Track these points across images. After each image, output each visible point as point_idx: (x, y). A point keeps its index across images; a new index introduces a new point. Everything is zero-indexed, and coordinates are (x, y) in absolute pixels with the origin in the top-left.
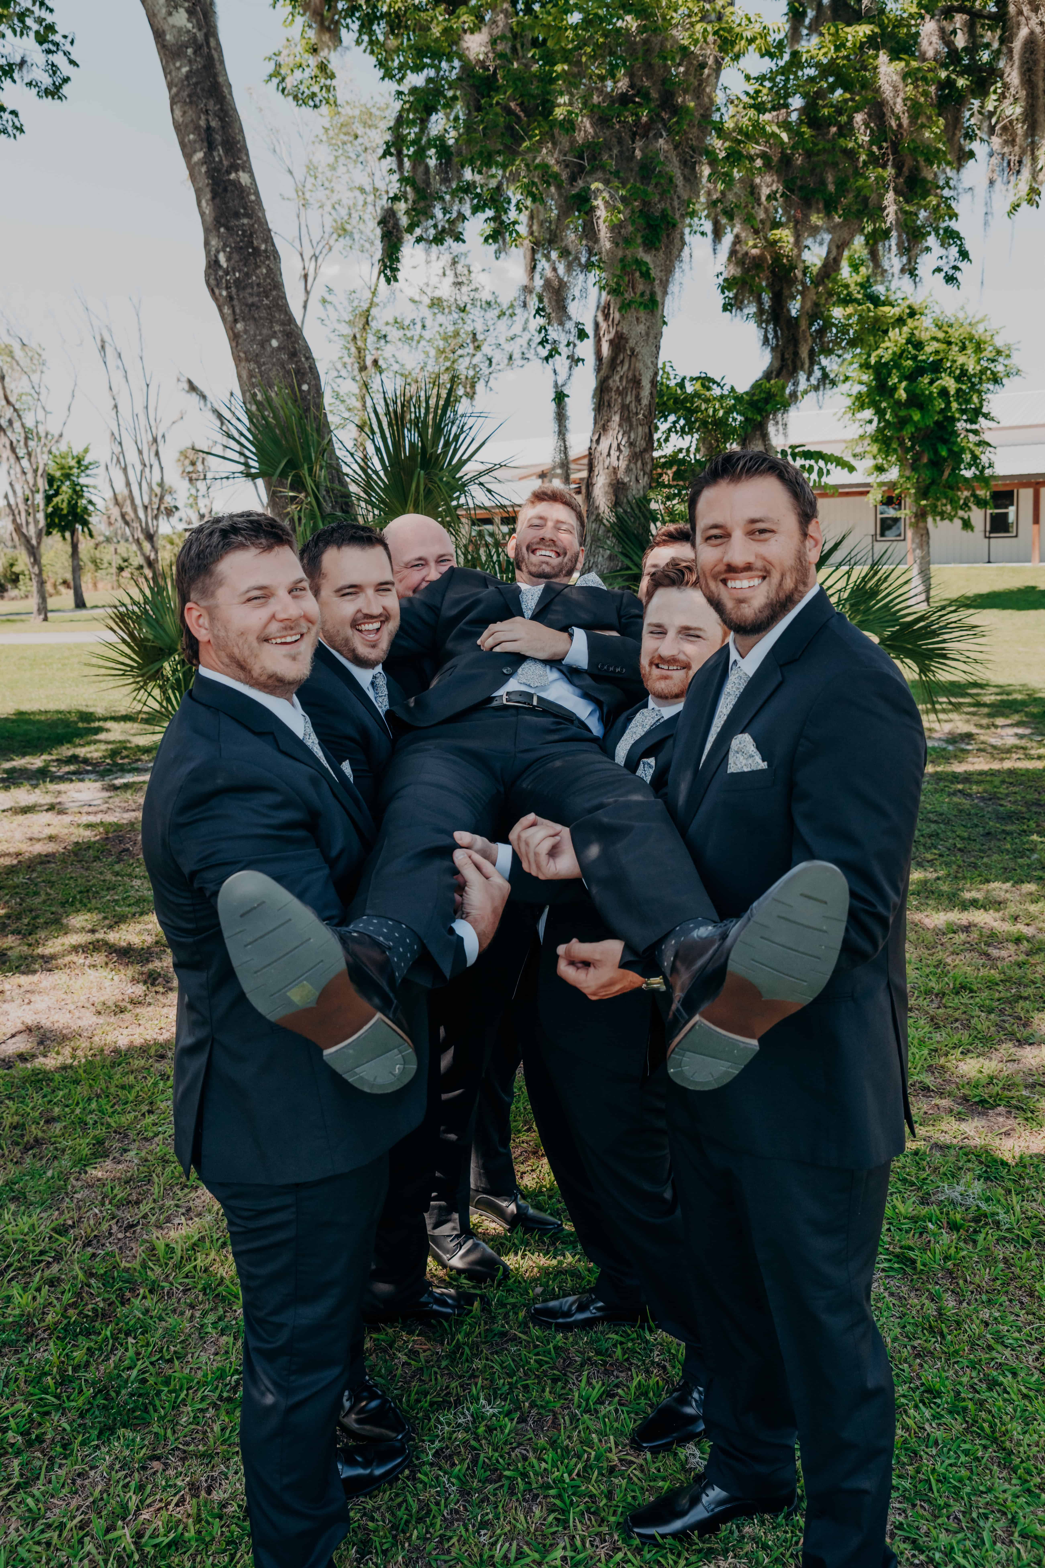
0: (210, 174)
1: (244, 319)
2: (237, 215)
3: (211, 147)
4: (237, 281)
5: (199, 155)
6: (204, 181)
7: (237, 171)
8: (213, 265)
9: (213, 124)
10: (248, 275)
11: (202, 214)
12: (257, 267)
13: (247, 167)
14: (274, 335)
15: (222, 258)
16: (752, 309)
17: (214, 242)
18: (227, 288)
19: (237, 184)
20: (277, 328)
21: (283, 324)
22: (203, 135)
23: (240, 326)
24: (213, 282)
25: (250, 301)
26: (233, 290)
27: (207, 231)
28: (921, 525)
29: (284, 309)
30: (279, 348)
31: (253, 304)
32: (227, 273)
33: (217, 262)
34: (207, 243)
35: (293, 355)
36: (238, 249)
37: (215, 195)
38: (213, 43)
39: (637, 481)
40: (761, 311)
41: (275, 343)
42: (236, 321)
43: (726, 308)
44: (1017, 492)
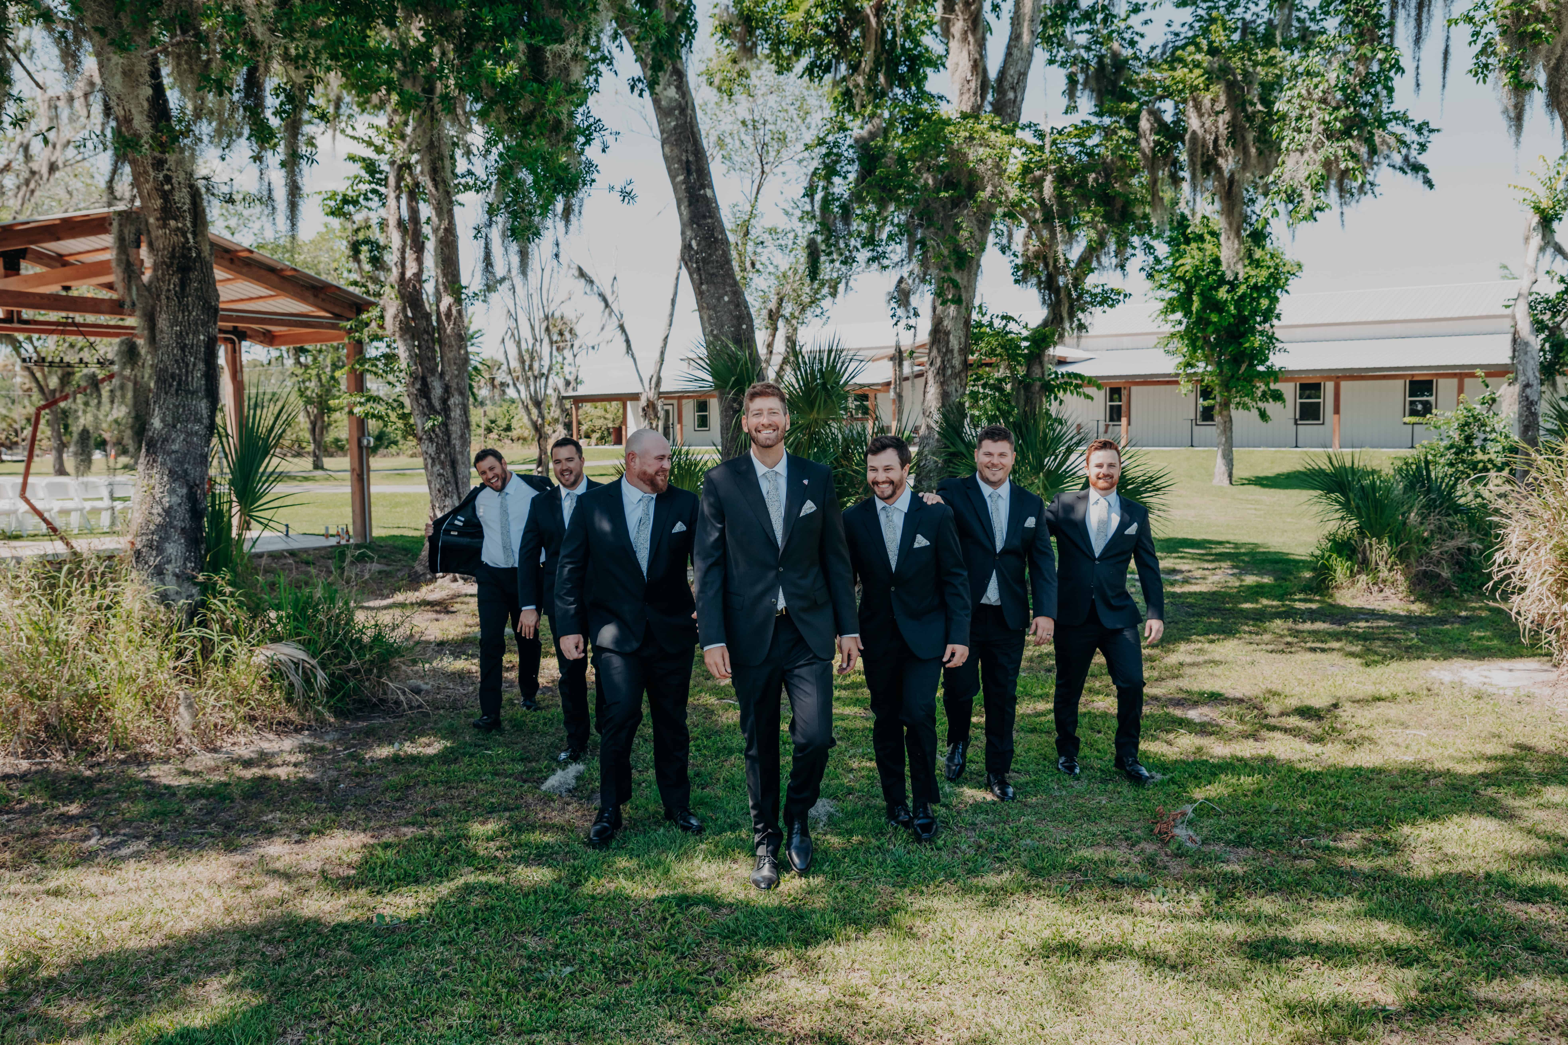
0: (687, 190)
1: (707, 284)
2: (704, 217)
3: (689, 173)
4: (703, 258)
5: (681, 178)
6: (682, 194)
7: (704, 188)
8: (686, 247)
9: (690, 159)
10: (710, 255)
11: (681, 214)
12: (717, 250)
13: (711, 187)
14: (726, 294)
15: (694, 243)
16: (1034, 280)
17: (689, 233)
18: (696, 263)
19: (705, 196)
20: (728, 289)
21: (731, 286)
22: (683, 166)
23: (704, 287)
24: (686, 258)
25: (711, 271)
26: (701, 264)
27: (684, 225)
28: (1225, 413)
29: (732, 276)
30: (729, 302)
31: (713, 274)
32: (696, 253)
33: (690, 245)
34: (683, 233)
35: (737, 306)
36: (705, 238)
37: (690, 204)
40: (1040, 282)
41: (726, 299)
42: (701, 284)
43: (1017, 281)
44: (1330, 386)
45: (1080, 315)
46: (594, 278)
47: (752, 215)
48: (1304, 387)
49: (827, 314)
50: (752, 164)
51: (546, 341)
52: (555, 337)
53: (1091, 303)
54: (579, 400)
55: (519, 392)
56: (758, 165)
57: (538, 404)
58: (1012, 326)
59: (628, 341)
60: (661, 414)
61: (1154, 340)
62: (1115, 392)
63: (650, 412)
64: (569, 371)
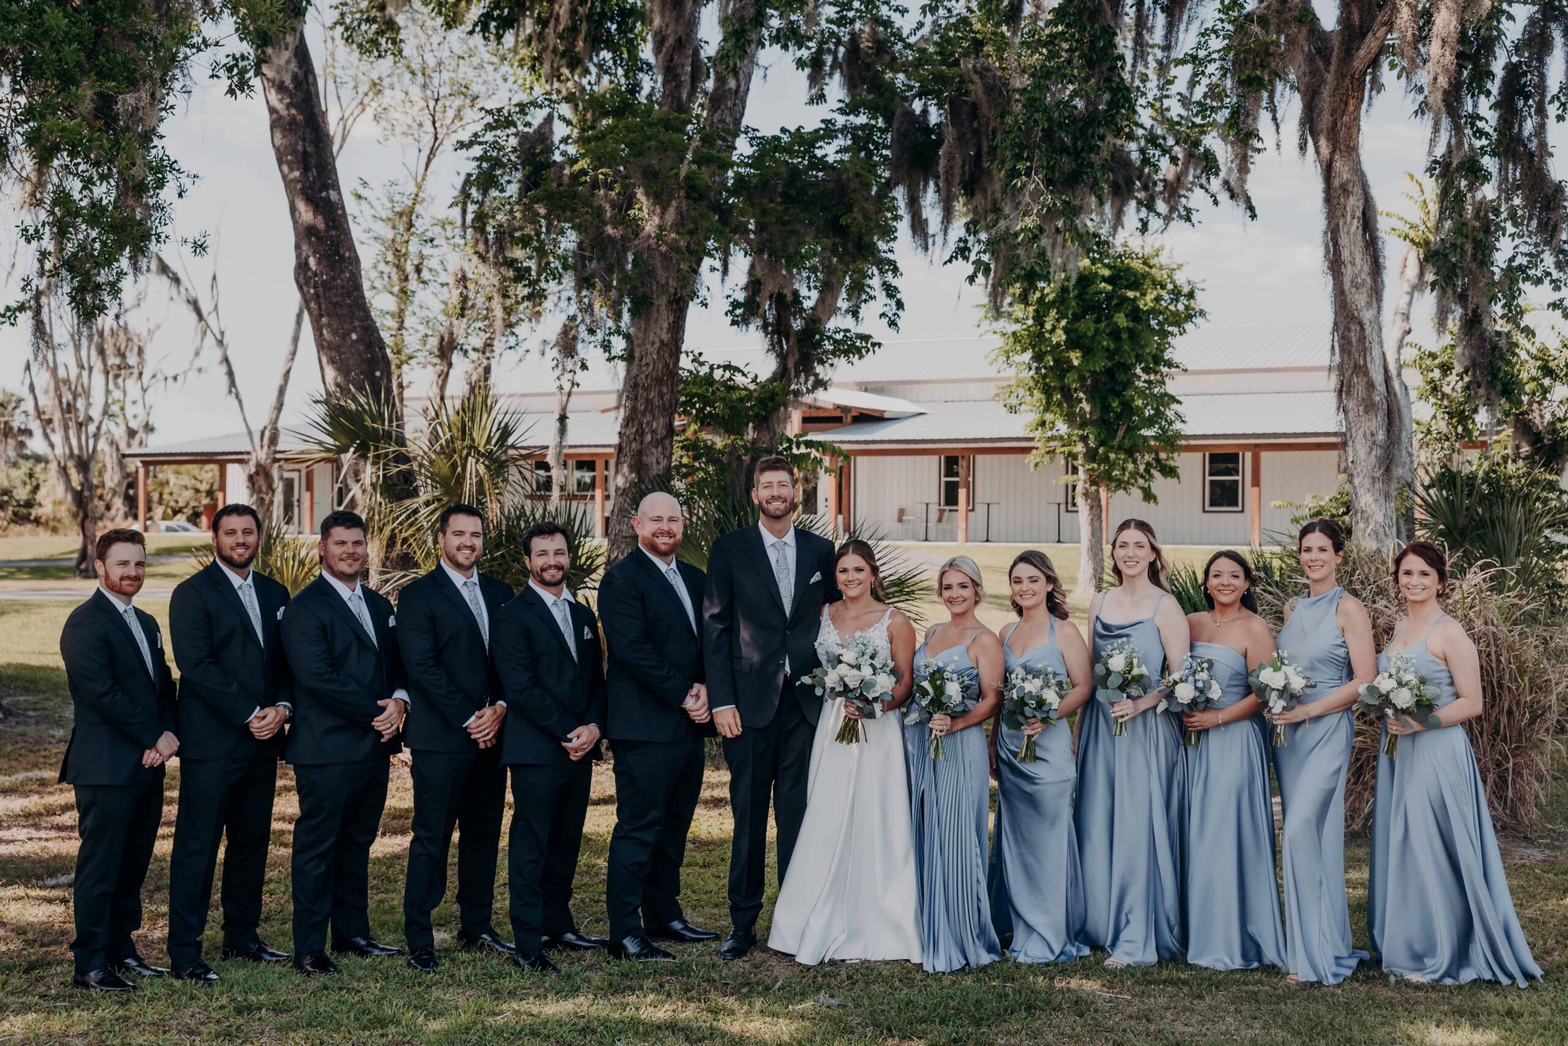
0: (304, 190)
1: (328, 315)
2: (327, 227)
3: (306, 169)
4: (324, 282)
5: (295, 175)
6: (297, 197)
7: (327, 190)
8: (302, 267)
9: (309, 149)
10: (333, 279)
11: (295, 223)
12: (342, 272)
13: (336, 187)
14: (354, 330)
15: (312, 262)
16: (759, 322)
17: (305, 248)
18: (315, 287)
19: (328, 200)
20: (357, 323)
21: (362, 320)
22: (300, 158)
23: (324, 320)
24: (302, 280)
25: (335, 300)
26: (321, 290)
27: (299, 236)
29: (363, 307)
30: (357, 341)
31: (337, 303)
32: (315, 275)
33: (307, 264)
34: (298, 247)
35: (369, 346)
36: (327, 256)
38: (311, 80)
39: (658, 463)
40: (766, 325)
41: (354, 336)
42: (321, 316)
43: (734, 323)
44: (1248, 455)
45: (819, 369)
46: (182, 276)
47: (416, 200)
48: (1215, 459)
49: (524, 346)
50: (421, 125)
51: (98, 366)
52: (113, 360)
53: (833, 353)
54: (153, 461)
55: (52, 446)
56: (428, 126)
57: (83, 465)
58: (739, 379)
59: (230, 373)
60: (279, 487)
61: (991, 389)
62: (951, 463)
63: (261, 481)
64: (135, 416)
